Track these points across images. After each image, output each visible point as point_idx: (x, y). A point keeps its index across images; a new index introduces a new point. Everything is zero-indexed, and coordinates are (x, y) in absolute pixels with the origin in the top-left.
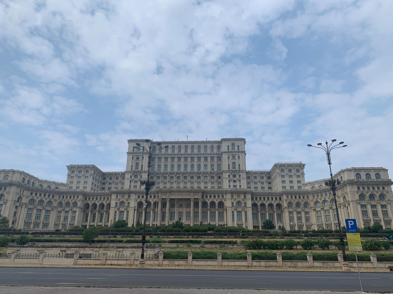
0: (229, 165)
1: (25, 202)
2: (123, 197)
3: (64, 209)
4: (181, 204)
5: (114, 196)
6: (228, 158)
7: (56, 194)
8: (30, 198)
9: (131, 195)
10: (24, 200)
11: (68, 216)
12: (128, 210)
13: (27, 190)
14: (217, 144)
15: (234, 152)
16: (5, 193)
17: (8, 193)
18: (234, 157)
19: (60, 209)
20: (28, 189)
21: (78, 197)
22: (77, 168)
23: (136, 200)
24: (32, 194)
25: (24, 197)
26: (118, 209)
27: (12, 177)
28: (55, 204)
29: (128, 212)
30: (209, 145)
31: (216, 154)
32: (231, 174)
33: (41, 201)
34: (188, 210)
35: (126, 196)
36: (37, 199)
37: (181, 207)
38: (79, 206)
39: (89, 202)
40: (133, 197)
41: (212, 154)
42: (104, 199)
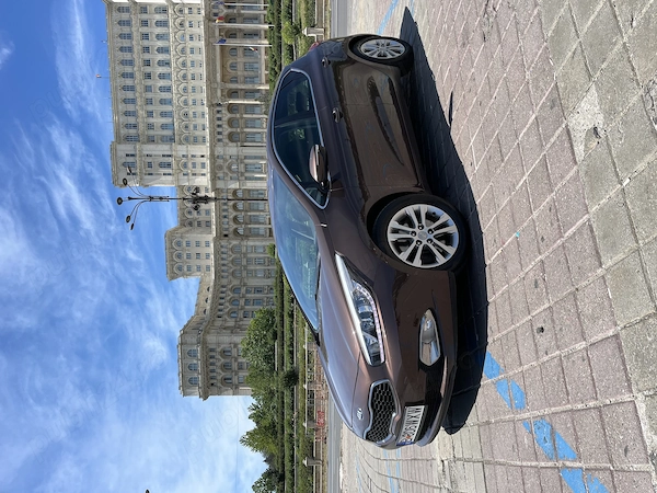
1: (234, 322)
2: (221, 168)
3: (245, 266)
4: (231, 66)
5: (220, 184)
7: (220, 283)
8: (226, 317)
9: (216, 154)
16: (219, 350)
17: (218, 344)
19: (244, 274)
21: (223, 247)
22: (171, 263)
23: (225, 145)
25: (225, 325)
27: (192, 344)
28: (236, 282)
29: (245, 158)
33: (232, 301)
34: (240, 52)
35: (220, 162)
37: (236, 66)
38: (238, 243)
39: (231, 230)
40: (219, 150)
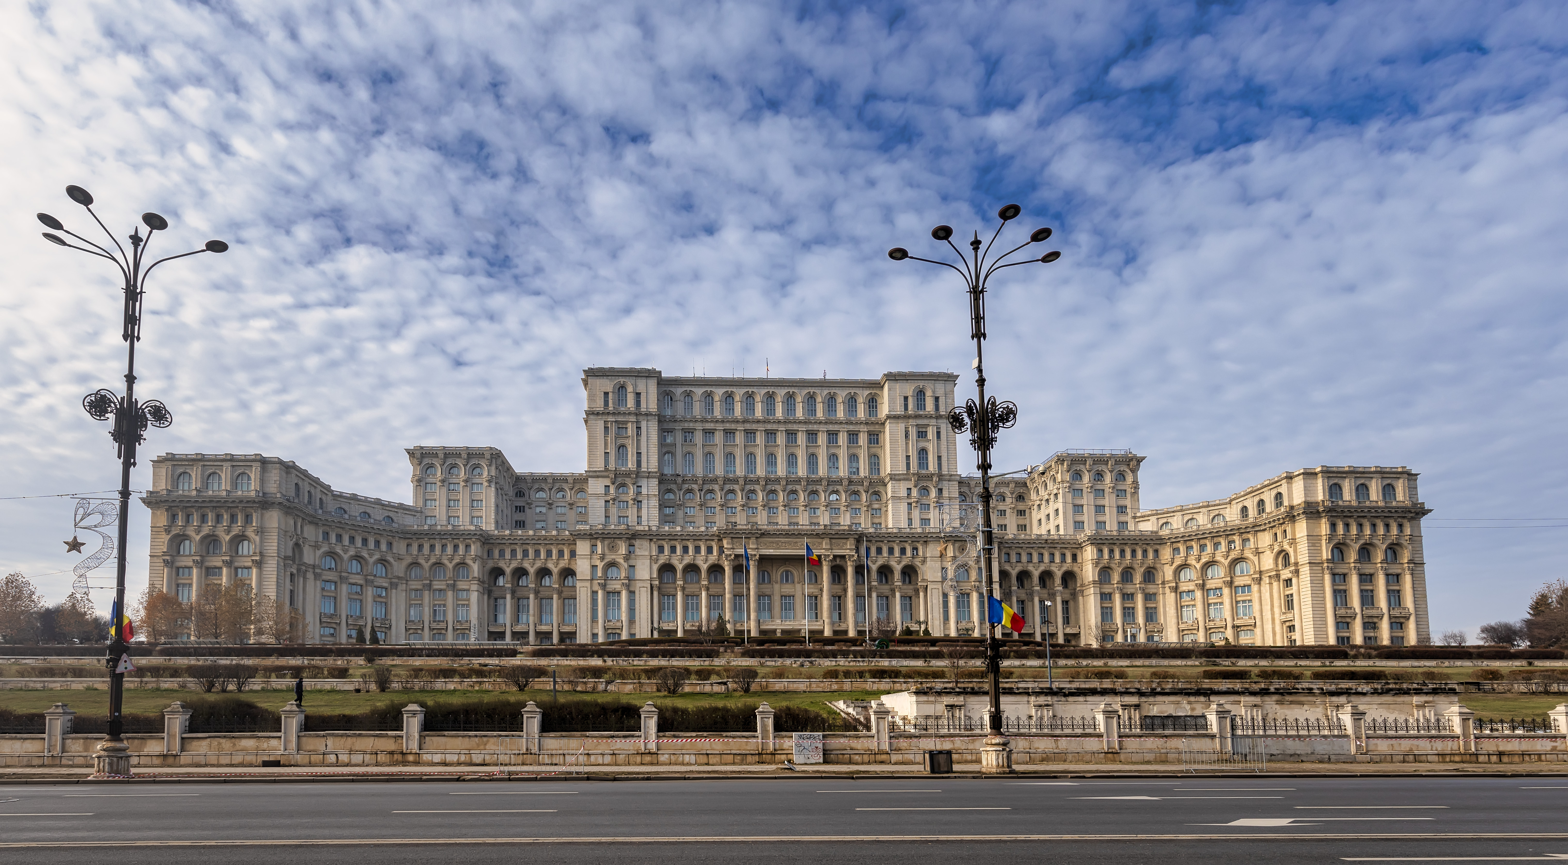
0: (908, 457)
1: (311, 562)
2: (613, 548)
3: (429, 586)
4: (787, 572)
5: (582, 547)
6: (907, 436)
7: (397, 538)
8: (325, 548)
9: (637, 544)
10: (309, 556)
11: (444, 605)
12: (632, 589)
13: (310, 522)
14: (867, 392)
15: (926, 417)
16: (249, 533)
18: (922, 434)
19: (416, 585)
20: (314, 521)
21: (468, 546)
22: (441, 455)
23: (653, 559)
24: (326, 535)
25: (307, 546)
26: (603, 586)
28: (399, 568)
29: (631, 593)
30: (842, 395)
31: (867, 424)
32: (915, 486)
34: (814, 589)
35: (623, 548)
36: (345, 552)
37: (787, 580)
38: (476, 575)
39: (501, 564)
40: (644, 549)
41: (852, 423)
42: (547, 556)
